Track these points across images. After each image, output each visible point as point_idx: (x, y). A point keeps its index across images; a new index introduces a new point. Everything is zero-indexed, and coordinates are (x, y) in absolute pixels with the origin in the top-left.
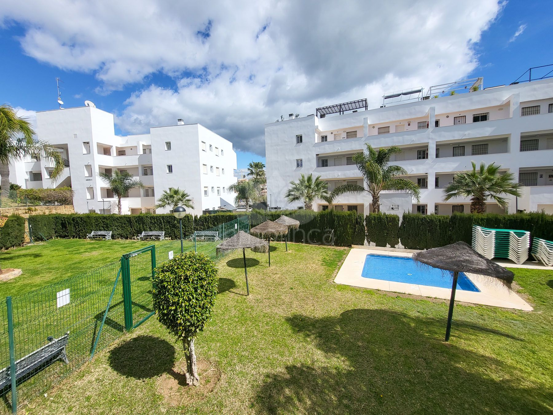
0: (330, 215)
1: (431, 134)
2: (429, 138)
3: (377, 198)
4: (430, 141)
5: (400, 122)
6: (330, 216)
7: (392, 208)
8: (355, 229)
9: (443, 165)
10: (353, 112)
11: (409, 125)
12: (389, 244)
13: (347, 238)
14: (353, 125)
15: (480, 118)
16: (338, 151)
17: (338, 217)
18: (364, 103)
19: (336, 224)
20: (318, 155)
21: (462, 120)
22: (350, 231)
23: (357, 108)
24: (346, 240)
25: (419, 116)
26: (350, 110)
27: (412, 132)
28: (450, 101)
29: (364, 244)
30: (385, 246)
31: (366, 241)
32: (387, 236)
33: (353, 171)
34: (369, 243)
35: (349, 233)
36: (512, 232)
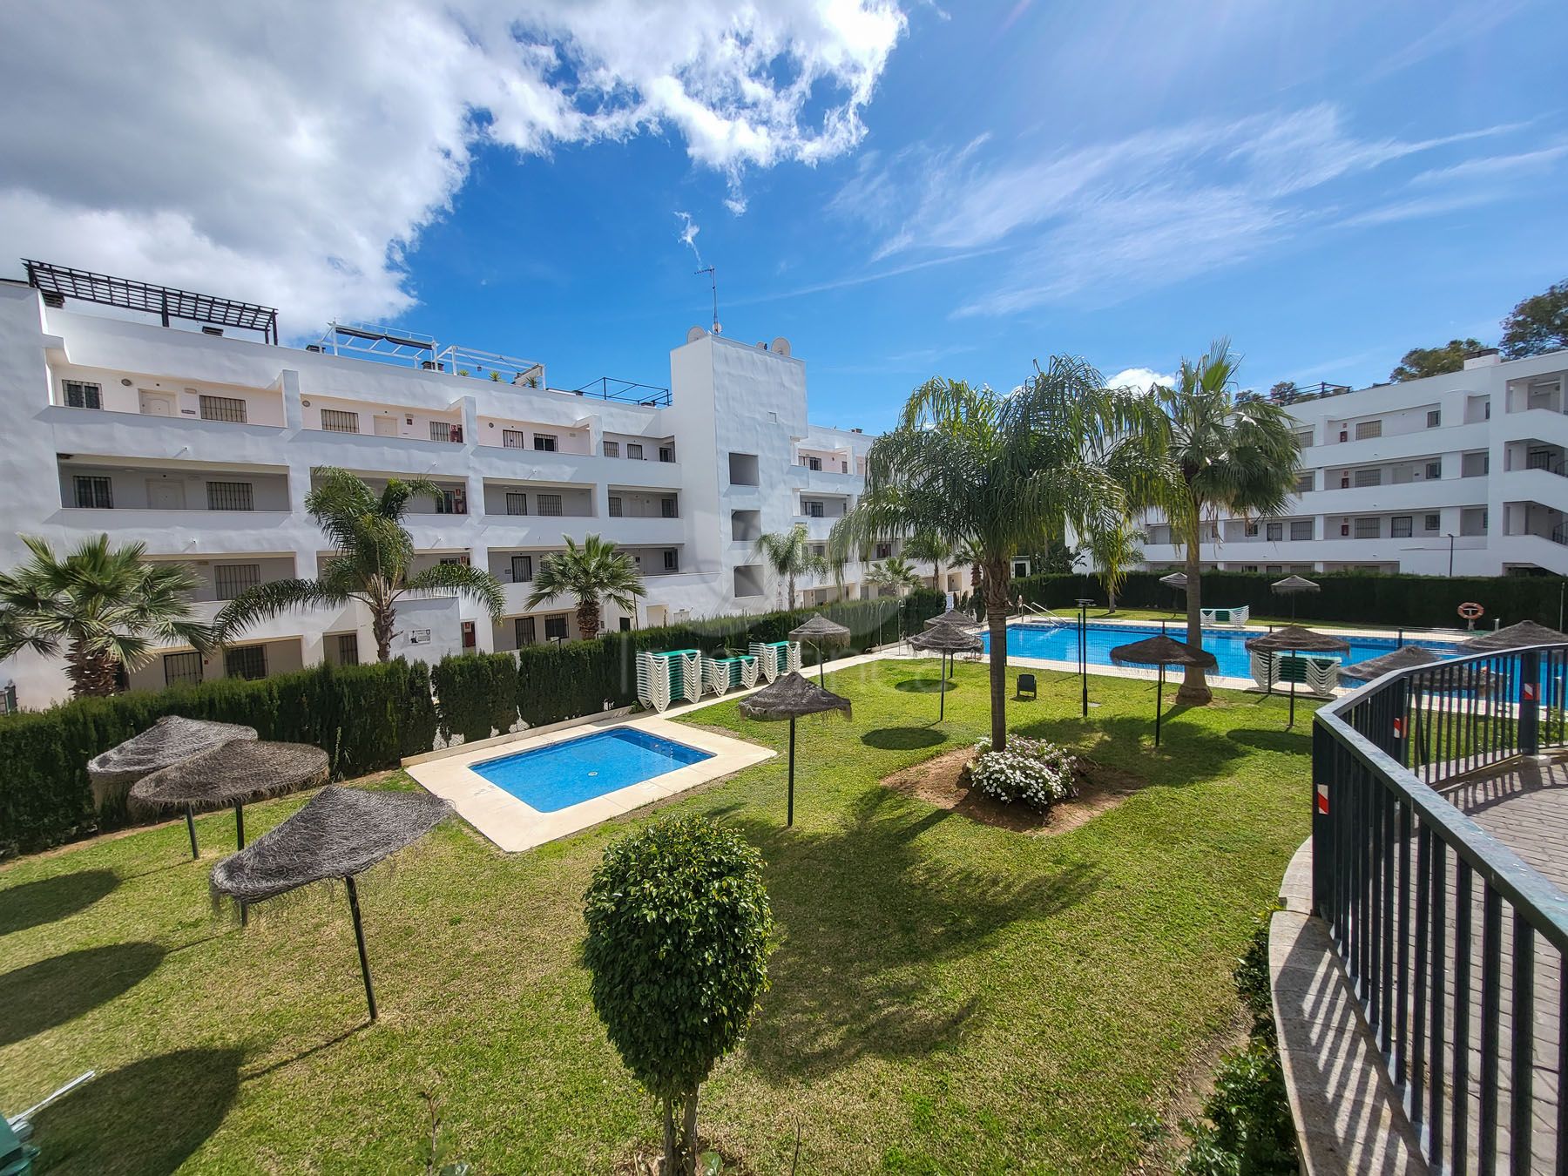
0: (320, 682)
1: (471, 457)
2: (469, 468)
3: (388, 617)
4: (471, 474)
5: (387, 408)
6: (322, 687)
7: (414, 640)
8: (408, 710)
9: (500, 531)
10: (206, 330)
11: (410, 422)
12: (495, 728)
13: (384, 743)
14: (230, 379)
15: (545, 443)
16: (180, 458)
17: (351, 684)
18: (264, 320)
19: (347, 708)
20: (68, 456)
21: (517, 439)
22: (393, 719)
23: (224, 323)
24: (382, 749)
25: (434, 406)
26: (194, 318)
27: (418, 444)
28: (494, 393)
29: (435, 747)
30: (487, 735)
31: (438, 737)
32: (494, 707)
33: (252, 532)
34: (447, 738)
35: (391, 726)
36: (683, 653)
